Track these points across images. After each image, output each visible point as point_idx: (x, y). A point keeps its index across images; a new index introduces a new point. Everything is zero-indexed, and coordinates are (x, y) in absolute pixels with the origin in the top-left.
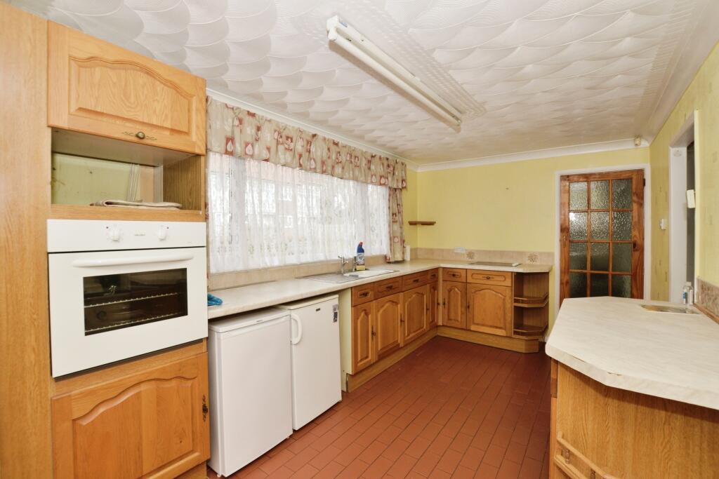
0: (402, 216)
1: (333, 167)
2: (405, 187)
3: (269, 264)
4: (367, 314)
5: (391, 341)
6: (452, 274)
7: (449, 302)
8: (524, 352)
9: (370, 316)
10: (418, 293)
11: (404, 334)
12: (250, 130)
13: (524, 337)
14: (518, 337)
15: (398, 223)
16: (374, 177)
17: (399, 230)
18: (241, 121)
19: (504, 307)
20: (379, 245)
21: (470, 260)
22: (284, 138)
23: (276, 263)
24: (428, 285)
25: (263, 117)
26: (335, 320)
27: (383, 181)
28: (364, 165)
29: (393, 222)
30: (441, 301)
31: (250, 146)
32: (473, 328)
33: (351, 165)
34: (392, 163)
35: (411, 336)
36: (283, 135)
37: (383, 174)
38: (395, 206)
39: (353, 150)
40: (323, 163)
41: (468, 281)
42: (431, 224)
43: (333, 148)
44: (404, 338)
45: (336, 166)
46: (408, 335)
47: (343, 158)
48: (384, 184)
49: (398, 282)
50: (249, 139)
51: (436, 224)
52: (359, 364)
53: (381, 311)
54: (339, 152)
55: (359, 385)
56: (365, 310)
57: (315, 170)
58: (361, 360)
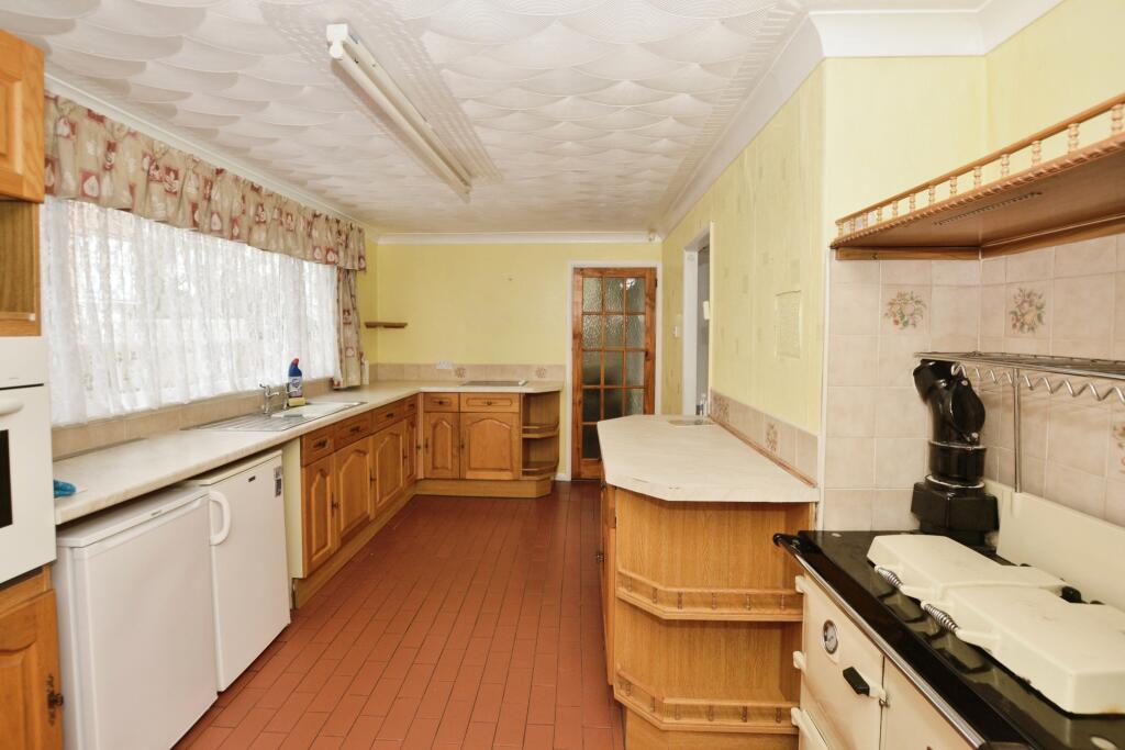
0: (358, 314)
1: (250, 229)
2: (364, 269)
3: (128, 408)
4: (324, 476)
5: (358, 514)
6: (437, 401)
7: (434, 444)
8: (534, 496)
9: (328, 478)
10: (392, 434)
11: (375, 499)
12: (92, 150)
13: (536, 478)
14: (526, 478)
15: (353, 326)
16: (317, 250)
17: (355, 338)
18: (73, 127)
19: (511, 441)
20: (322, 362)
21: (460, 379)
22: (161, 169)
23: (143, 403)
24: (405, 421)
25: (122, 125)
26: (278, 493)
27: (331, 257)
28: (301, 229)
29: (345, 324)
30: (421, 443)
31: (92, 180)
32: (469, 475)
33: (280, 228)
34: (344, 229)
35: (384, 500)
36: (161, 165)
37: (332, 245)
38: (348, 298)
39: (285, 203)
40: (234, 221)
41: (462, 409)
42: (401, 326)
43: (251, 196)
44: (375, 504)
45: (255, 228)
46: (380, 500)
47: (269, 214)
48: (334, 263)
49: (366, 420)
50: (92, 166)
51: (407, 328)
52: (314, 559)
53: (344, 469)
54: (262, 205)
55: (313, 593)
56: (321, 470)
57: (220, 233)
58: (318, 551)
